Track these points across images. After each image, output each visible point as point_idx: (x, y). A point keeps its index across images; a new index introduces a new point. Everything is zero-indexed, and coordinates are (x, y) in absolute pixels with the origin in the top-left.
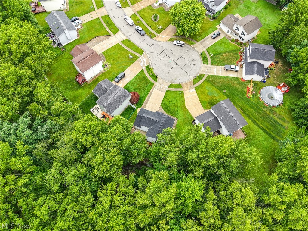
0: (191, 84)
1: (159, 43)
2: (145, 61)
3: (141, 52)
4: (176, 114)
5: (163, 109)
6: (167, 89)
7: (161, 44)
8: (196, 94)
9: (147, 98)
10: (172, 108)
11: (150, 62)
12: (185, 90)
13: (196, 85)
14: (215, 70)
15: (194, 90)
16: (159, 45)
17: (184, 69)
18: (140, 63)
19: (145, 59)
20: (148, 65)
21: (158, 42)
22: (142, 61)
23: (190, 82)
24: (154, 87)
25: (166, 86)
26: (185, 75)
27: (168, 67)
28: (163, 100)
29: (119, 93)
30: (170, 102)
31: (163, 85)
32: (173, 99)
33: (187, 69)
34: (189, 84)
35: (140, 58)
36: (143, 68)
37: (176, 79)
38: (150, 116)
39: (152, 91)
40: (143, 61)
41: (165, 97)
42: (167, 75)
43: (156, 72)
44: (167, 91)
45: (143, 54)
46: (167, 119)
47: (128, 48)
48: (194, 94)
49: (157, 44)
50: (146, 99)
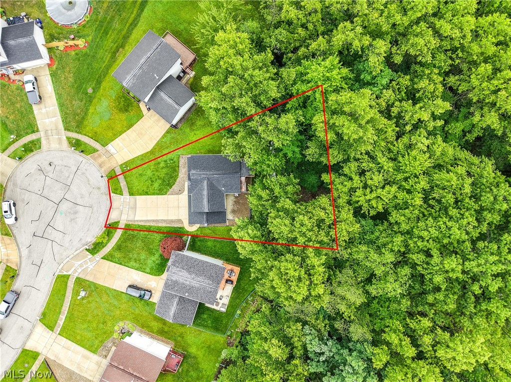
0: (100, 156)
1: (25, 252)
2: (80, 263)
3: (62, 280)
4: (172, 162)
5: (171, 187)
6: (128, 197)
7: (25, 248)
8: (117, 142)
9: (160, 225)
10: (163, 173)
11: (78, 251)
12: (115, 162)
13: (97, 145)
14: (47, 121)
15: (110, 147)
16: (30, 252)
17: (70, 180)
18: (89, 269)
19: (76, 265)
20: (88, 253)
21: (23, 256)
22: (83, 269)
23: (95, 159)
24: (131, 221)
25: (122, 200)
26: (83, 174)
27: (76, 213)
28: (153, 194)
29: (181, 274)
30: (152, 181)
31: (122, 207)
32: (145, 178)
33: (67, 175)
34: (100, 160)
35: (76, 275)
36: (97, 259)
37: (99, 188)
38: (203, 199)
39: (142, 221)
40: (81, 265)
41: (147, 193)
42: (95, 209)
43: (96, 231)
44: (131, 194)
45: (65, 273)
46: (197, 169)
47: (63, 308)
48: (118, 144)
49: (29, 257)
50: (164, 225)
